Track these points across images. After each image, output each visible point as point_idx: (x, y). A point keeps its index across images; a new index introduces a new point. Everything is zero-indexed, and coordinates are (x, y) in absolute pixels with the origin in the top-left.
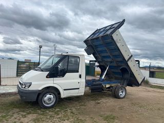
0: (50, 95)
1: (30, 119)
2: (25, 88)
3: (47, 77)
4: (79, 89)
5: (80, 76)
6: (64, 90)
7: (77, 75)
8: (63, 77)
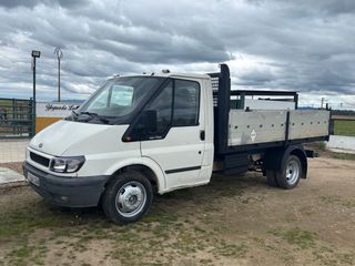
0: (134, 186)
1: (103, 255)
2: (65, 171)
3: (124, 140)
4: (199, 167)
5: (202, 136)
6: (168, 172)
7: (195, 131)
8: (164, 137)
